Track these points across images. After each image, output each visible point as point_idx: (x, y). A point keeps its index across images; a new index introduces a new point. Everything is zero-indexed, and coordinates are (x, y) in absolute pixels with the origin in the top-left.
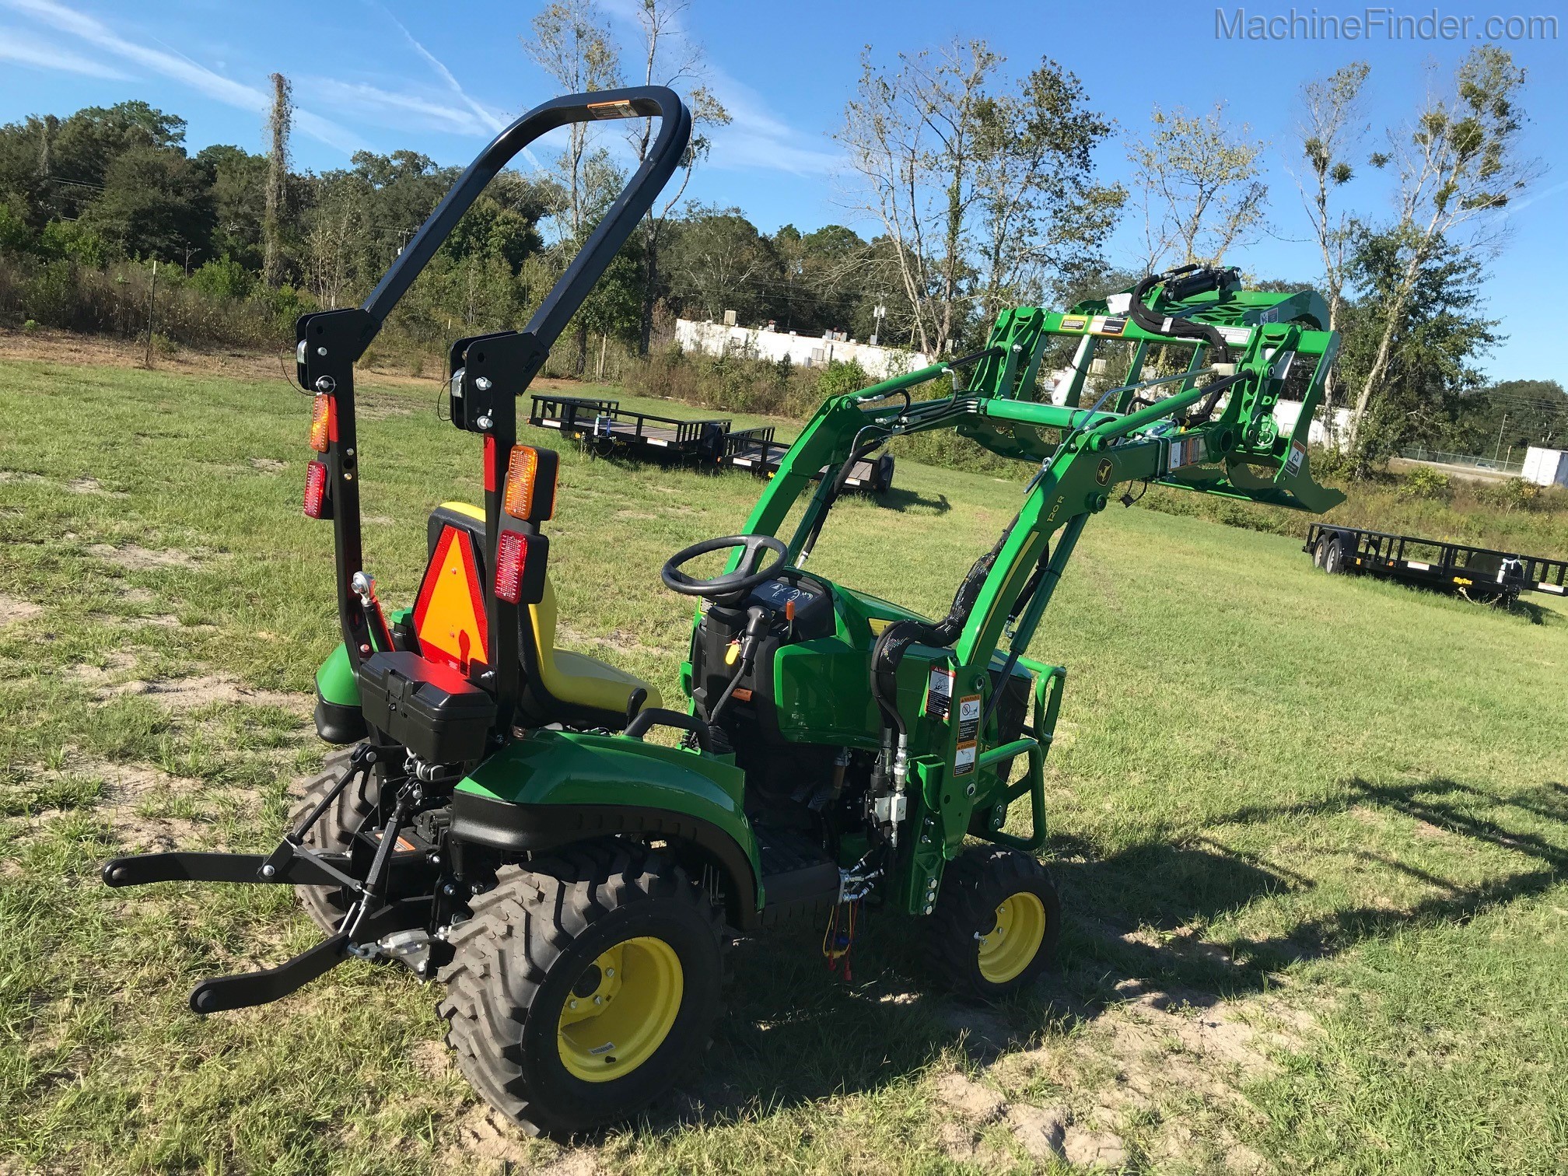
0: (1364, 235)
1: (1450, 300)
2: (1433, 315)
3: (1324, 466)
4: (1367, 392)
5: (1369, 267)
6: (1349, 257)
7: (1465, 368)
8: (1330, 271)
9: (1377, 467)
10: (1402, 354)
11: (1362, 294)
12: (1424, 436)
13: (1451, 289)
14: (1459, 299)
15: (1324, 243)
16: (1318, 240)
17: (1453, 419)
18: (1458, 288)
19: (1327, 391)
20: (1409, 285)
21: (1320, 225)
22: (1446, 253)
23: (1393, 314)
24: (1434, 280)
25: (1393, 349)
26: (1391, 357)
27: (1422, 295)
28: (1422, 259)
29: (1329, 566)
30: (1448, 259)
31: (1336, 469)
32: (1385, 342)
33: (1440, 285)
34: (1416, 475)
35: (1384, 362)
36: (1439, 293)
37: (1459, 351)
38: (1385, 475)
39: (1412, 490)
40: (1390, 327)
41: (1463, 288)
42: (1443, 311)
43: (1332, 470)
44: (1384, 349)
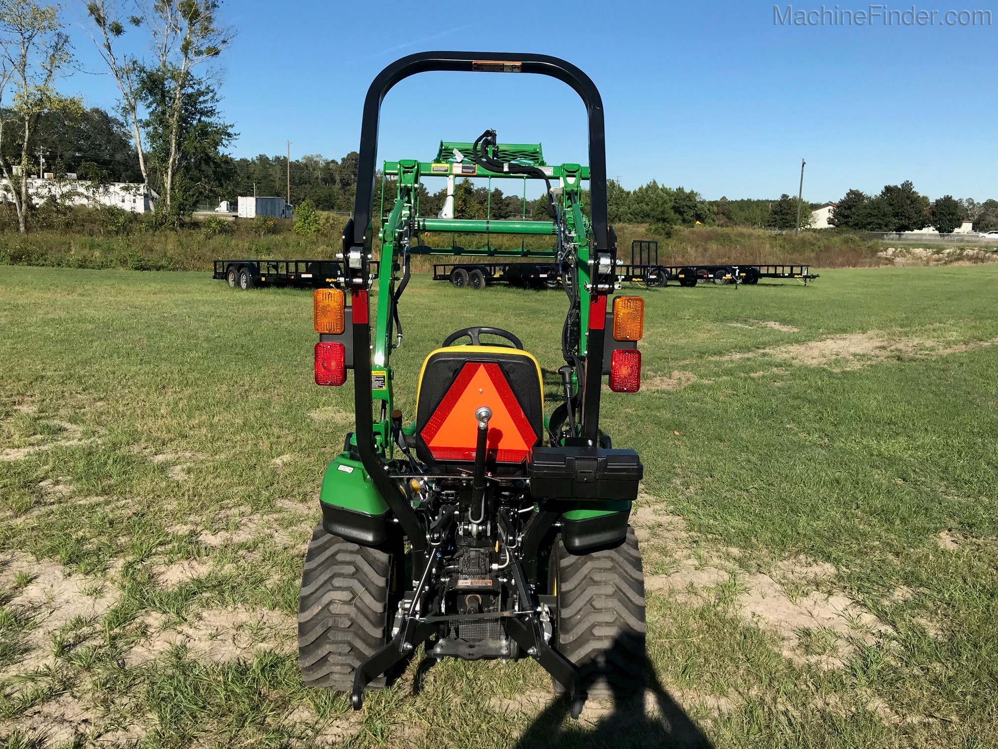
0: (142, 70)
1: (202, 113)
2: (195, 122)
3: (156, 223)
4: (170, 173)
5: (151, 92)
6: (136, 86)
7: (221, 154)
8: (126, 94)
9: (187, 219)
10: (186, 147)
11: (151, 110)
12: (207, 197)
13: (202, 106)
14: (208, 112)
15: (117, 75)
16: (113, 73)
17: (221, 185)
18: (205, 105)
19: (144, 174)
20: (178, 103)
21: (111, 63)
22: (194, 84)
23: (173, 121)
24: (191, 100)
25: (179, 145)
26: (179, 150)
27: (186, 110)
28: (182, 87)
29: (244, 285)
30: (196, 87)
31: (163, 224)
32: (174, 141)
33: (195, 104)
34: (210, 221)
35: (176, 153)
36: (196, 109)
37: (216, 144)
38: (192, 224)
39: (210, 231)
40: (174, 130)
41: (209, 105)
42: (199, 119)
43: (162, 224)
44: (174, 145)
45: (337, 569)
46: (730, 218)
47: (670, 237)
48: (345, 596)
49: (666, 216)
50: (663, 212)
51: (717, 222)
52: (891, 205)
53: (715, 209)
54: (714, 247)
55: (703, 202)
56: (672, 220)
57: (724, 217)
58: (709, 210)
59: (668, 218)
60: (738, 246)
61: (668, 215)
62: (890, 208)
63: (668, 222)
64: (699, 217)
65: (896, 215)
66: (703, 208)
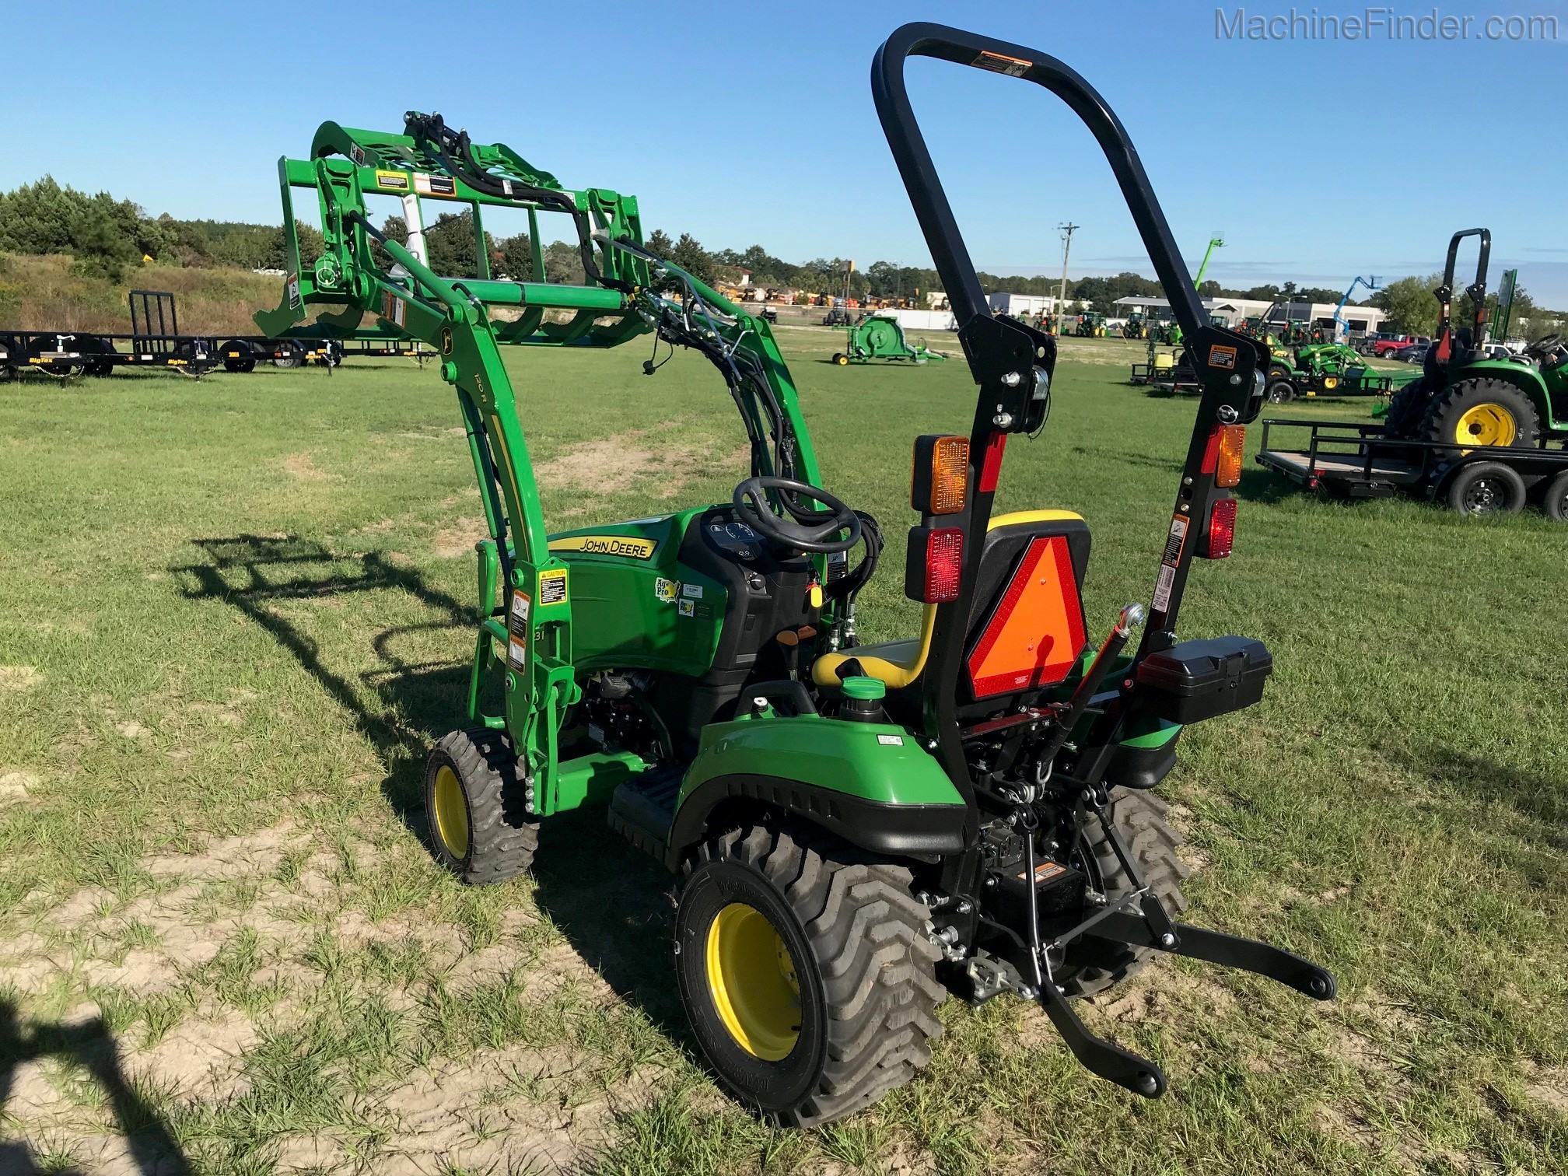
45: (865, 914)
46: (202, 252)
47: (119, 282)
48: (894, 952)
49: (107, 244)
50: (100, 237)
51: (180, 259)
52: (452, 243)
53: (174, 235)
54: (202, 301)
55: (149, 223)
56: (120, 251)
57: (192, 250)
58: (163, 236)
59: (111, 247)
60: (242, 301)
61: (110, 243)
62: (451, 248)
63: (112, 256)
64: (145, 248)
65: (459, 259)
66: (151, 232)
